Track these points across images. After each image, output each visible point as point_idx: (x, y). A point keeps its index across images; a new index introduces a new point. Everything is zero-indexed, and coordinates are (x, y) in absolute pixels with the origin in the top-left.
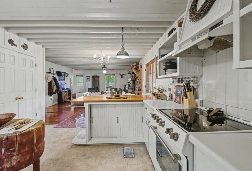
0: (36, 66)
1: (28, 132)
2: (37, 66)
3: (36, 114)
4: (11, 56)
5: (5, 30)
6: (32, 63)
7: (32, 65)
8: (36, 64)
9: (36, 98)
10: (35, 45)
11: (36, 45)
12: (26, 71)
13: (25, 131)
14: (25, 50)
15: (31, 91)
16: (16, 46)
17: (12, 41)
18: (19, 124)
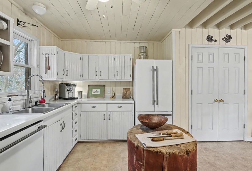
0: (244, 60)
1: (155, 152)
2: (246, 59)
3: (244, 125)
4: (209, 54)
5: (203, 28)
6: (237, 56)
7: (237, 60)
8: (244, 57)
9: (244, 103)
10: (244, 31)
11: (246, 31)
12: (228, 68)
13: (152, 149)
14: (227, 43)
15: (236, 93)
16: (215, 41)
17: (211, 37)
18: (166, 134)
